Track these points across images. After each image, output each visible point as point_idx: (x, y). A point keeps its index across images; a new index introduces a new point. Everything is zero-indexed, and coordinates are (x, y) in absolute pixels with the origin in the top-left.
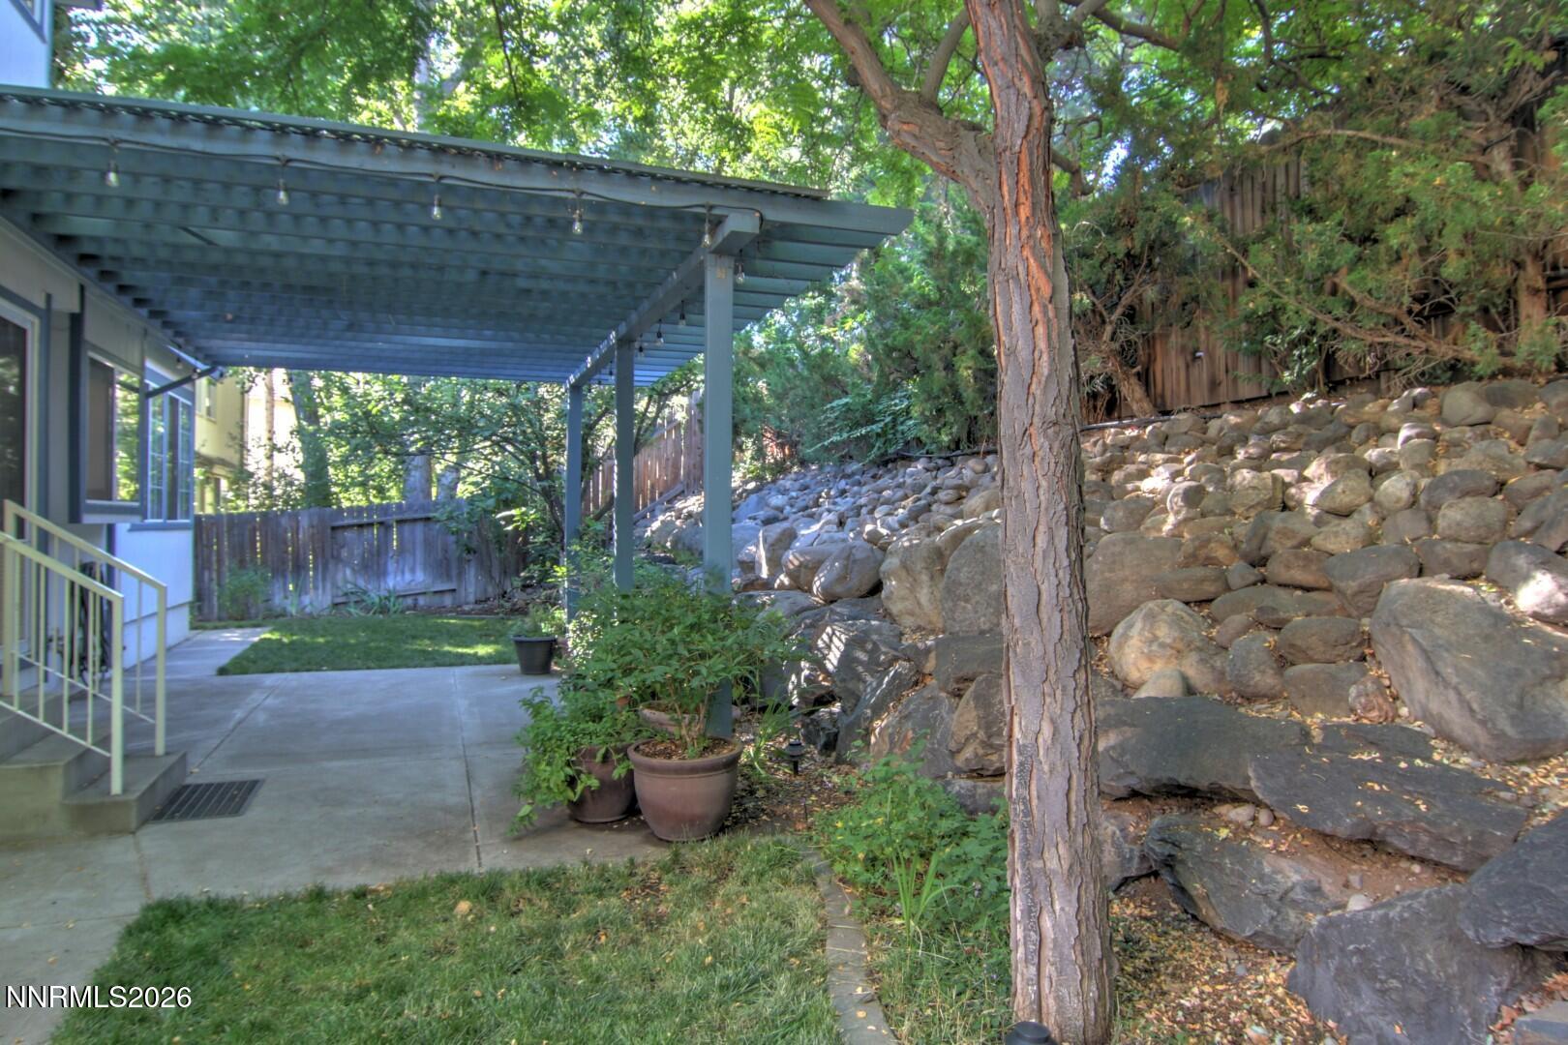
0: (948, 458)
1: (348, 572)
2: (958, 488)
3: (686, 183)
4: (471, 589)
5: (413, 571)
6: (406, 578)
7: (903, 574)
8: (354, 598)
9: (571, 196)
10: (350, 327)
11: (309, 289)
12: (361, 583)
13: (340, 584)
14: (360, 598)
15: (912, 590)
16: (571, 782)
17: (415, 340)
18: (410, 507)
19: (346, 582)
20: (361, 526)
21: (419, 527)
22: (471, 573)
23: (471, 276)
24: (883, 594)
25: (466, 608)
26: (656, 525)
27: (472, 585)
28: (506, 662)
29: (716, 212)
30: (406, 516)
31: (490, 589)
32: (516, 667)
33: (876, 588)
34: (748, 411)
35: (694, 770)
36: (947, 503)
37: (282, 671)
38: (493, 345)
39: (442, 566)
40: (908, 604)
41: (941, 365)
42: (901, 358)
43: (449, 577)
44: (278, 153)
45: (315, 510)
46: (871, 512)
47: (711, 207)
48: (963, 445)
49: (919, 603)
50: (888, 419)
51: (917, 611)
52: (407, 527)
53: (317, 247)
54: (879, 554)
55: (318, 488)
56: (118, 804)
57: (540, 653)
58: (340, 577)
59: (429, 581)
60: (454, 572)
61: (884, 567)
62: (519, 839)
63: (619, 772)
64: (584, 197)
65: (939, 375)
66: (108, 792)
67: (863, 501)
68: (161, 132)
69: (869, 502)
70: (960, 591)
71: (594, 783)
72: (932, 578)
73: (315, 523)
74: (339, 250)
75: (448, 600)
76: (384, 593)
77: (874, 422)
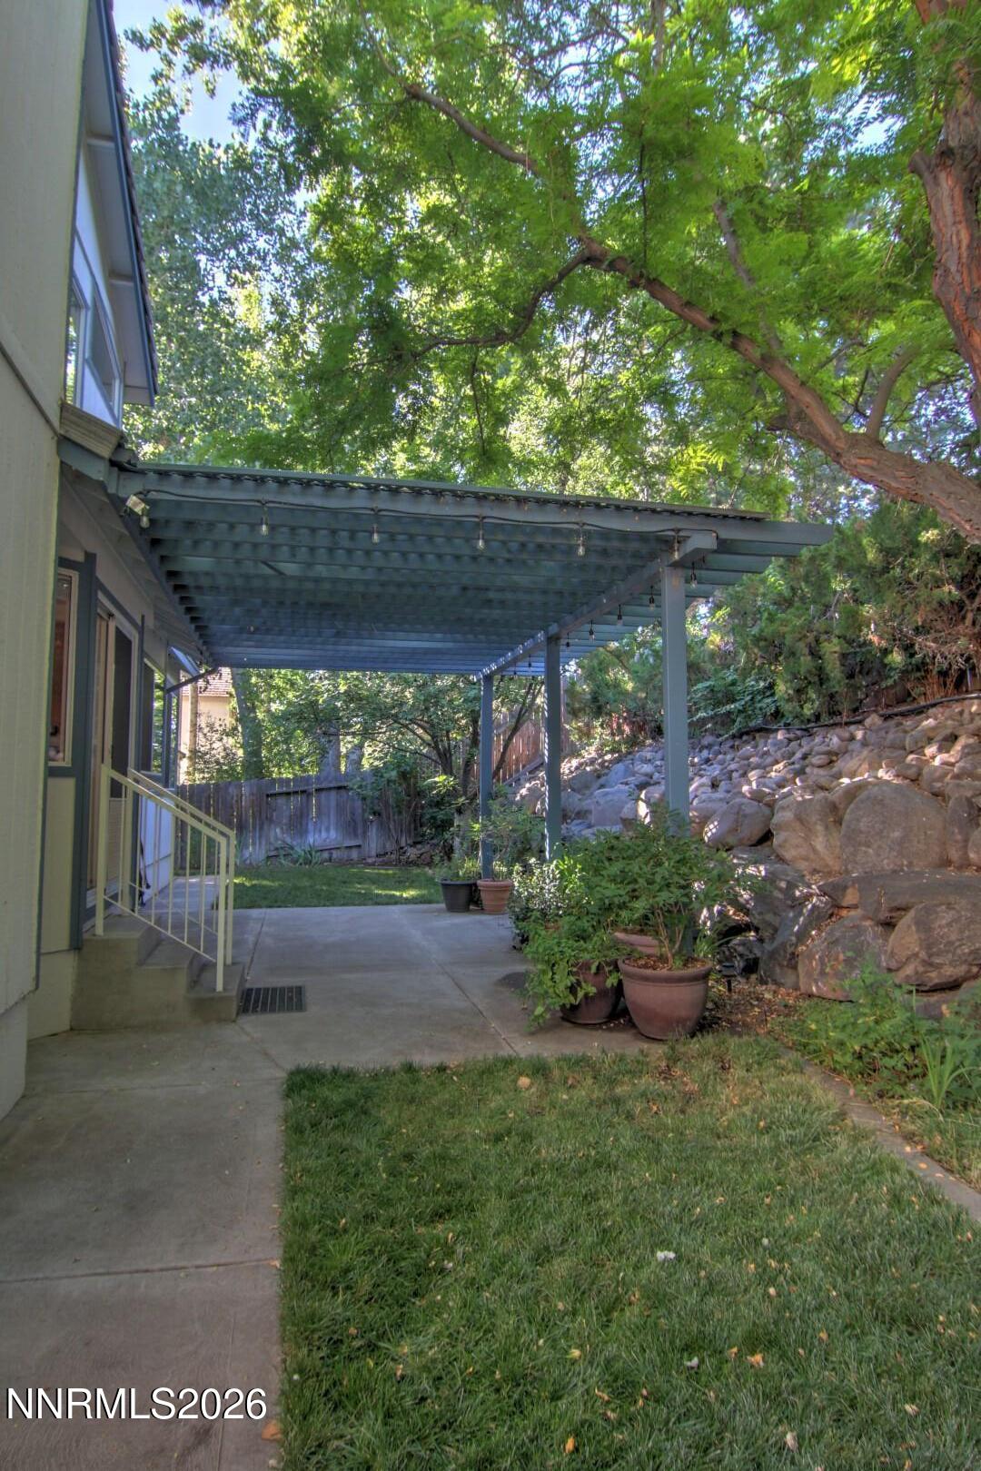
0: (805, 730)
1: (278, 830)
2: (829, 753)
3: (659, 513)
4: (373, 845)
5: (328, 830)
6: (324, 835)
7: (797, 825)
8: (282, 852)
9: (576, 527)
10: (338, 634)
11: (326, 605)
12: (288, 840)
13: (272, 840)
14: (287, 851)
15: (807, 839)
16: (572, 989)
17: (391, 643)
18: (326, 779)
19: (277, 839)
20: (288, 794)
21: (333, 794)
22: (373, 832)
23: (455, 591)
24: (775, 841)
25: (370, 861)
26: (524, 791)
27: (374, 842)
28: (430, 902)
29: (681, 534)
30: (323, 786)
31: (388, 845)
32: (443, 906)
33: (767, 837)
34: (610, 695)
35: (681, 980)
36: (820, 767)
37: (260, 907)
38: (439, 645)
39: (352, 826)
40: (803, 851)
41: (806, 651)
42: (767, 646)
43: (356, 835)
44: (374, 506)
45: (254, 781)
46: (744, 775)
47: (679, 530)
48: (825, 719)
49: (815, 850)
50: (749, 698)
51: (812, 856)
52: (323, 794)
53: (354, 572)
54: (767, 811)
55: (255, 766)
56: (222, 999)
57: (463, 895)
58: (272, 834)
59: (340, 838)
60: (360, 831)
61: (775, 820)
62: (532, 1034)
63: (611, 981)
64: (586, 527)
65: (806, 662)
66: (215, 990)
67: (733, 766)
68: (294, 494)
69: (741, 767)
70: (862, 838)
71: (592, 990)
72: (827, 828)
73: (255, 791)
74: (370, 575)
75: (354, 854)
76: (307, 849)
77: (734, 701)
